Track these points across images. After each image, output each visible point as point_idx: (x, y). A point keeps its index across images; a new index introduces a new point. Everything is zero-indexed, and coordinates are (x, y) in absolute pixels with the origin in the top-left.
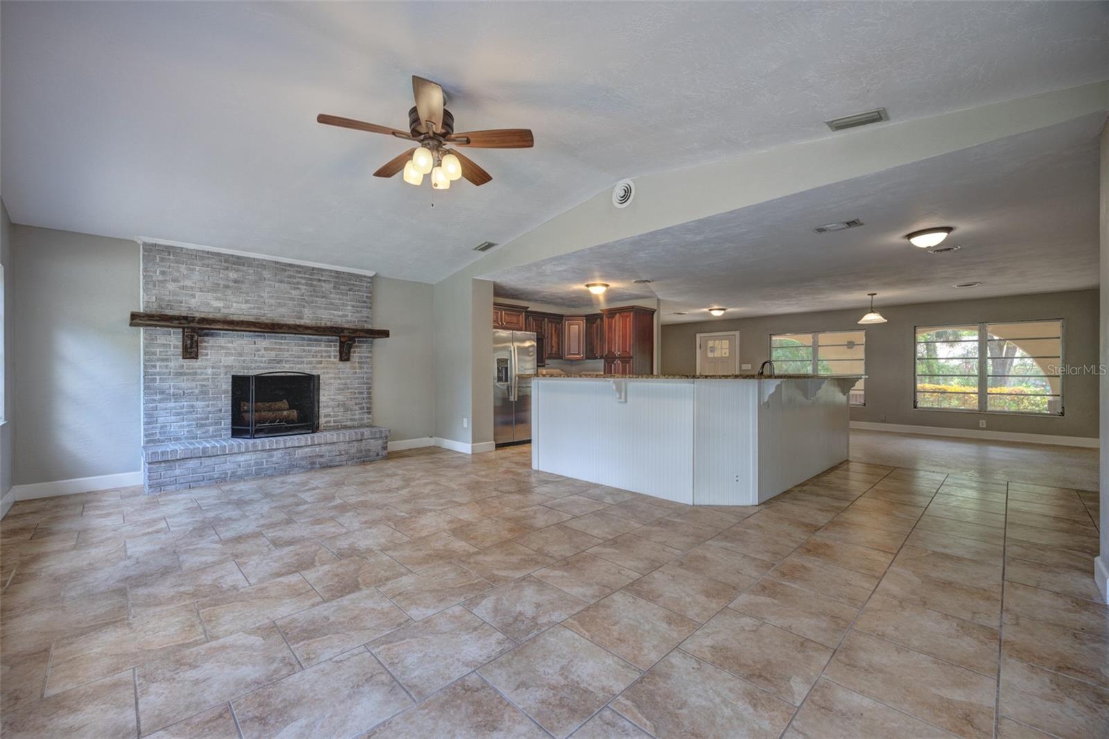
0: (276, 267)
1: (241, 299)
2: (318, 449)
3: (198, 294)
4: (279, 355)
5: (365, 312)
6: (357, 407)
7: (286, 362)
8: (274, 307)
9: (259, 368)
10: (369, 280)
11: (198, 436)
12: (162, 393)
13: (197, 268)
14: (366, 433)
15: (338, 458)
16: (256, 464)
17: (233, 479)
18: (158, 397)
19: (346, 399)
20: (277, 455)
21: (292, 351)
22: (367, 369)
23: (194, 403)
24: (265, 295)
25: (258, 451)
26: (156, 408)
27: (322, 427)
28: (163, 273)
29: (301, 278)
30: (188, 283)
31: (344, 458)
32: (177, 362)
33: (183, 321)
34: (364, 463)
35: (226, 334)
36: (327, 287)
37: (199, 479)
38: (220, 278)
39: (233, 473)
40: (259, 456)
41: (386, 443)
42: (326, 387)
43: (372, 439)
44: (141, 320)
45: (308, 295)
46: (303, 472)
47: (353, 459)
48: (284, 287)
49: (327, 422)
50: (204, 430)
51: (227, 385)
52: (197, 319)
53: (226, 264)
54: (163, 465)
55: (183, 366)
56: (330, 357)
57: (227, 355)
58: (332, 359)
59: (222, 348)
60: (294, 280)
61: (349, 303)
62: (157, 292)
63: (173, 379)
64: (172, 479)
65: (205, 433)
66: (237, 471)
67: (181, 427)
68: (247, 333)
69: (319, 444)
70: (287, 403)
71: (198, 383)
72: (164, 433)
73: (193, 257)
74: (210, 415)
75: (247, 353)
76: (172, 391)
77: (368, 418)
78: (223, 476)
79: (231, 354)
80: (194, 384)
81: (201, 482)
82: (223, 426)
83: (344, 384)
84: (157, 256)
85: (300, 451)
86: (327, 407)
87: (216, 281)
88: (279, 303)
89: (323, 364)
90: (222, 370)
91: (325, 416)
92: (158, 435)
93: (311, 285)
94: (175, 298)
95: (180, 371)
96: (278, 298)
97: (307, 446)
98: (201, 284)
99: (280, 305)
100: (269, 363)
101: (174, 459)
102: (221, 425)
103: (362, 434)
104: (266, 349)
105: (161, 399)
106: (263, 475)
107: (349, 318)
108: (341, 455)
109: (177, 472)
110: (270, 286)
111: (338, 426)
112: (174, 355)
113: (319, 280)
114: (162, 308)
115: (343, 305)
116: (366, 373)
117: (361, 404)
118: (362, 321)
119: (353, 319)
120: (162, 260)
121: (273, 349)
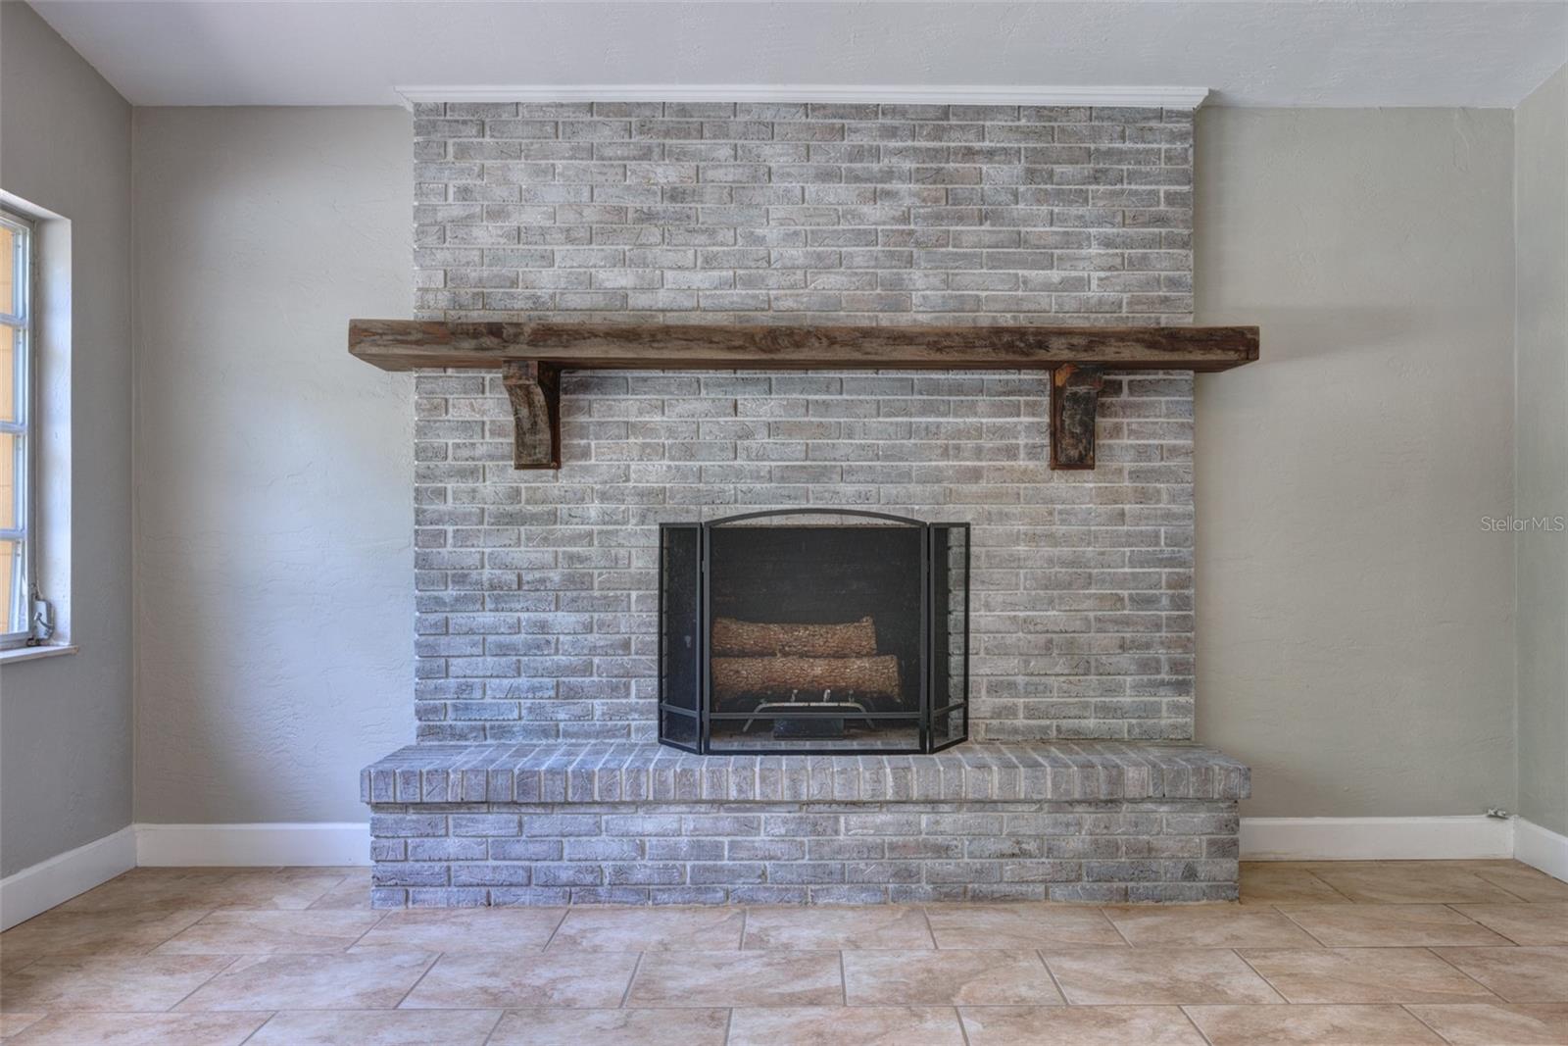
0: (809, 127)
1: (690, 253)
2: (924, 819)
3: (561, 250)
4: (818, 447)
5: (1167, 263)
6: (1125, 660)
7: (843, 474)
8: (800, 274)
9: (750, 496)
10: (1186, 126)
11: (562, 725)
12: (461, 579)
13: (560, 164)
14: (1131, 773)
15: (1010, 867)
16: (699, 849)
17: (618, 893)
18: (450, 593)
19: (1078, 625)
20: (771, 830)
21: (866, 434)
22: (1173, 499)
23: (549, 616)
24: (771, 233)
25: (700, 802)
26: (445, 628)
27: (978, 730)
28: (465, 193)
29: (900, 152)
30: (532, 217)
31: (1037, 868)
32: (502, 480)
33: (488, 341)
34: (1124, 901)
35: (645, 380)
36: (999, 175)
37: (514, 880)
38: (628, 188)
39: (619, 871)
40: (706, 822)
41: (1233, 826)
42: (997, 574)
43: (1162, 800)
44: (375, 344)
45: (925, 218)
46: (866, 907)
47: (1079, 879)
48: (839, 193)
49: (998, 713)
50: (577, 710)
51: (643, 558)
52: (527, 330)
53: (645, 140)
54: (412, 816)
55: (518, 491)
56: (1011, 453)
57: (646, 452)
58: (1022, 463)
59: (630, 428)
60: (875, 166)
61: (1093, 231)
62: (447, 255)
63: (487, 533)
64: (438, 867)
65: (579, 718)
66: (631, 868)
67: (512, 693)
68: (711, 374)
69: (932, 803)
70: (870, 631)
71: (561, 549)
72: (467, 708)
73: (549, 129)
74: (596, 660)
75: (711, 445)
76: (487, 573)
77: (1176, 708)
78: (589, 879)
79: (661, 451)
80: (546, 554)
81: (519, 891)
82: (633, 699)
83: (1072, 564)
84: (450, 142)
85: (854, 819)
86: (1003, 651)
87: (614, 202)
88: (819, 256)
89: (983, 483)
90: (632, 506)
91: (994, 689)
92: (451, 714)
93: (938, 176)
94: (495, 269)
95: (509, 508)
96: (815, 237)
97: (882, 804)
98: (568, 217)
99: (822, 264)
100: (783, 479)
101: (437, 800)
102: (627, 695)
103: (1116, 778)
104: (772, 429)
105: (457, 600)
106: (721, 894)
107: (1094, 293)
108: (1024, 854)
109: (452, 845)
110: (786, 197)
111: (1045, 730)
112: (491, 457)
113: (970, 153)
114: (461, 307)
115: (1067, 241)
116: (1168, 516)
117: (1148, 646)
118: (1151, 302)
119: (1111, 295)
120: (463, 152)
121: (793, 429)
